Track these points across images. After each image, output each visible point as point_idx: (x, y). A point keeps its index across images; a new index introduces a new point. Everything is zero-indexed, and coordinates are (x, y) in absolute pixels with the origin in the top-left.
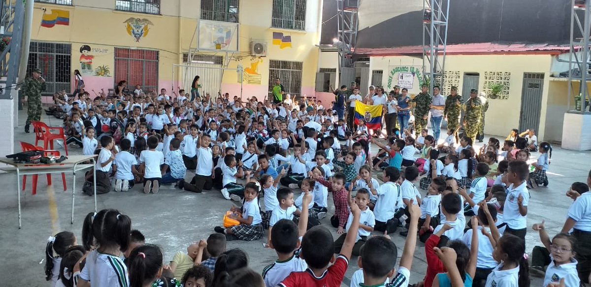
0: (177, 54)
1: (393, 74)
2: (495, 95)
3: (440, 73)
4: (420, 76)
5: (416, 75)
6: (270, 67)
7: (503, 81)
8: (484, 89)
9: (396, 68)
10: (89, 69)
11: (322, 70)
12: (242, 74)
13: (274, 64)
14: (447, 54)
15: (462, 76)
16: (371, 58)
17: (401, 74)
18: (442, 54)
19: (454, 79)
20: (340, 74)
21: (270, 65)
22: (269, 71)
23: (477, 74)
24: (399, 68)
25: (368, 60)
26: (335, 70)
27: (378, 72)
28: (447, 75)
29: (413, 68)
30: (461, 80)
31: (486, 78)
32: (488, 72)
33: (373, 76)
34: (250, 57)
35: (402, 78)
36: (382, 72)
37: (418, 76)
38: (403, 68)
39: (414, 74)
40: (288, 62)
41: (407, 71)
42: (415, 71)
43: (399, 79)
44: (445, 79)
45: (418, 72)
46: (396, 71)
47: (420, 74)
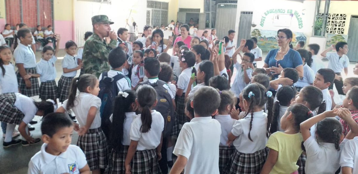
1: (266, 15)
9: (271, 10)
11: (182, 10)
17: (276, 15)
19: (338, 21)
21: (147, 5)
24: (273, 10)
27: (247, 13)
29: (292, 10)
35: (278, 19)
36: (252, 13)
37: (297, 17)
38: (279, 10)
39: (292, 15)
40: (159, 2)
41: (284, 13)
42: (293, 13)
43: (274, 19)
44: (328, 20)
45: (296, 13)
46: (271, 12)
47: (299, 16)
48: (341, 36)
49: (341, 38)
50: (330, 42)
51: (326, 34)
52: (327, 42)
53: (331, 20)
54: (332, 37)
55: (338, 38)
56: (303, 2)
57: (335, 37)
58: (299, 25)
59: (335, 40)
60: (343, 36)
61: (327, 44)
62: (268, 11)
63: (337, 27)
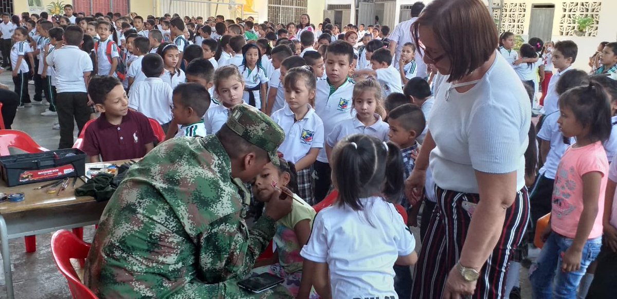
2: (581, 31)
3: (498, 5)
6: (269, 3)
7: (589, 13)
8: (561, 25)
10: (38, 6)
11: (331, 7)
12: (235, 12)
15: (529, 9)
19: (517, 13)
20: (357, 11)
22: (268, 8)
23: (552, 6)
26: (348, 7)
27: (407, 7)
28: (508, 9)
30: (528, 13)
31: (565, 10)
32: (568, 3)
33: (401, 13)
44: (504, 13)
48: (520, 36)
49: (520, 41)
53: (508, 13)
60: (523, 37)
63: (516, 24)
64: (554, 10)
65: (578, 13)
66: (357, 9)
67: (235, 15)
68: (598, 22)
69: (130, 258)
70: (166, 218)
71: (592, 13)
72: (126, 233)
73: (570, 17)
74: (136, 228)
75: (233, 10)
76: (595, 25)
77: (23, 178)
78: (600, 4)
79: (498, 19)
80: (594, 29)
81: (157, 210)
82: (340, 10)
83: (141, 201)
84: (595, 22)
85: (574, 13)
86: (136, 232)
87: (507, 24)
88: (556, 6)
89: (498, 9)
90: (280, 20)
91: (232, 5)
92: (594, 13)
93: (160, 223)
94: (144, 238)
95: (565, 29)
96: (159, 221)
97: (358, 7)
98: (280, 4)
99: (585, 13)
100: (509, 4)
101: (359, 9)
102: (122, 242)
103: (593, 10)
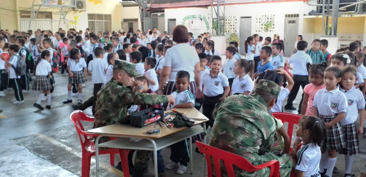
0: (15, 11)
1: (185, 21)
2: (266, 29)
3: (222, 17)
4: (206, 21)
5: (203, 20)
6: (88, 19)
7: (269, 20)
8: (256, 26)
9: (187, 16)
11: (125, 20)
12: (68, 25)
13: (91, 16)
14: (226, 4)
15: (238, 19)
16: (165, 10)
17: (191, 20)
18: (223, 5)
19: (232, 22)
20: (142, 23)
21: (88, 18)
22: (88, 22)
23: (250, 17)
24: (189, 16)
25: (163, 11)
26: (136, 20)
27: (172, 20)
28: (227, 19)
29: (201, 15)
30: (238, 21)
31: (257, 19)
32: (258, 15)
33: (168, 23)
34: (73, 12)
35: (192, 23)
36: (175, 20)
37: (205, 21)
38: (193, 16)
39: (201, 20)
40: (101, 15)
41: (196, 18)
42: (202, 17)
43: (190, 23)
44: (226, 22)
45: (204, 18)
46: (188, 18)
47: (206, 20)
48: (235, 34)
49: (235, 36)
50: (228, 39)
51: (225, 33)
52: (227, 39)
53: (228, 21)
54: (229, 36)
55: (233, 36)
56: (207, 8)
57: (231, 35)
58: (207, 27)
59: (231, 37)
60: (236, 34)
61: (226, 41)
62: (185, 18)
63: (232, 27)
64: (251, 19)
65: (264, 21)
66: (142, 21)
67: (68, 27)
68: (274, 25)
69: (247, 149)
70: (257, 132)
71: (271, 20)
72: (244, 139)
73: (260, 22)
74: (247, 137)
75: (66, 24)
76: (273, 26)
77: (146, 123)
78: (274, 15)
79: (223, 25)
80: (272, 28)
81: (253, 129)
82: (132, 22)
83: (245, 125)
84: (272, 25)
85: (262, 20)
86: (248, 138)
87: (227, 27)
88: (252, 17)
89: (222, 19)
90: (96, 29)
91: (66, 22)
92: (272, 20)
93: (256, 135)
94: (251, 140)
95: (258, 29)
96: (255, 133)
97: (143, 20)
98: (95, 19)
99: (267, 20)
100: (228, 17)
101: (144, 21)
102: (243, 142)
103: (271, 19)
